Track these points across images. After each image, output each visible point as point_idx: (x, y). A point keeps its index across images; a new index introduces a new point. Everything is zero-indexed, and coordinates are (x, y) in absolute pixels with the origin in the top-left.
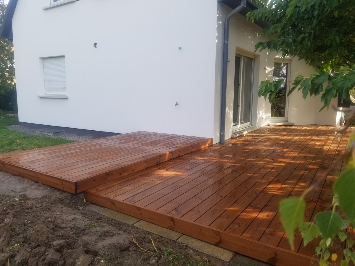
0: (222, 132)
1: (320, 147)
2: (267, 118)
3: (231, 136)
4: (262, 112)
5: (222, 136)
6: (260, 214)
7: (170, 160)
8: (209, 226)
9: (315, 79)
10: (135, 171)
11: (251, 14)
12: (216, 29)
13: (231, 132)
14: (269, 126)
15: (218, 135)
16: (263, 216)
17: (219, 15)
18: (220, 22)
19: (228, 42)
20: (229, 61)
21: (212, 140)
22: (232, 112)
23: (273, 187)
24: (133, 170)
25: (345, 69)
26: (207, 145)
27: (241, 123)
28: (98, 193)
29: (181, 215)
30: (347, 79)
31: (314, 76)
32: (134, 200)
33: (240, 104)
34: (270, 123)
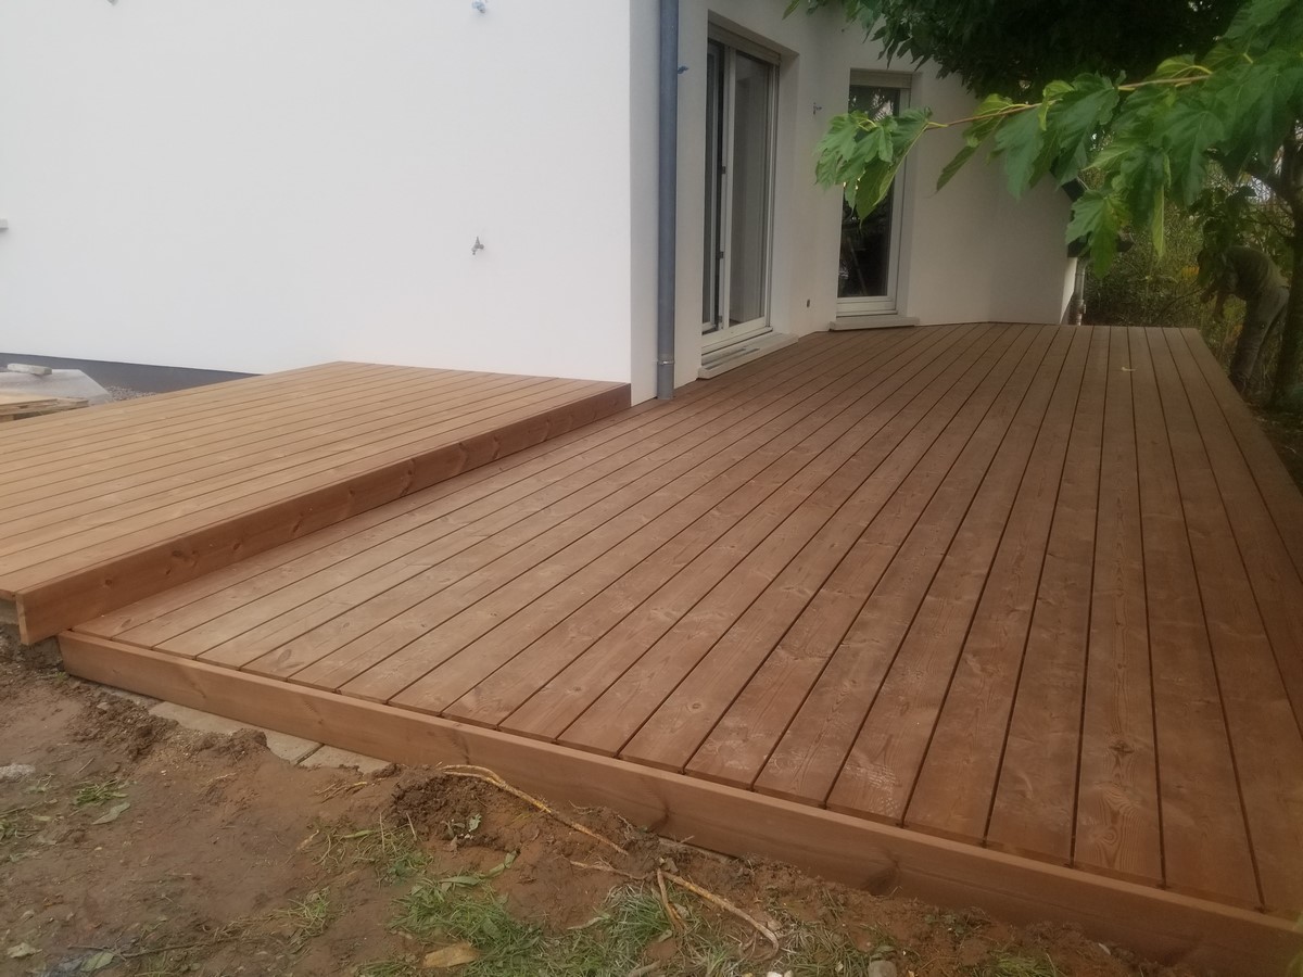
0: (664, 356)
3: (699, 372)
5: (665, 370)
7: (460, 475)
9: (1059, 110)
14: (832, 331)
15: (650, 369)
20: (683, 69)
21: (627, 389)
25: (1180, 67)
27: (733, 322)
28: (127, 639)
29: (499, 710)
30: (1204, 107)
31: (1052, 98)
32: (292, 660)
33: (727, 246)
34: (834, 320)
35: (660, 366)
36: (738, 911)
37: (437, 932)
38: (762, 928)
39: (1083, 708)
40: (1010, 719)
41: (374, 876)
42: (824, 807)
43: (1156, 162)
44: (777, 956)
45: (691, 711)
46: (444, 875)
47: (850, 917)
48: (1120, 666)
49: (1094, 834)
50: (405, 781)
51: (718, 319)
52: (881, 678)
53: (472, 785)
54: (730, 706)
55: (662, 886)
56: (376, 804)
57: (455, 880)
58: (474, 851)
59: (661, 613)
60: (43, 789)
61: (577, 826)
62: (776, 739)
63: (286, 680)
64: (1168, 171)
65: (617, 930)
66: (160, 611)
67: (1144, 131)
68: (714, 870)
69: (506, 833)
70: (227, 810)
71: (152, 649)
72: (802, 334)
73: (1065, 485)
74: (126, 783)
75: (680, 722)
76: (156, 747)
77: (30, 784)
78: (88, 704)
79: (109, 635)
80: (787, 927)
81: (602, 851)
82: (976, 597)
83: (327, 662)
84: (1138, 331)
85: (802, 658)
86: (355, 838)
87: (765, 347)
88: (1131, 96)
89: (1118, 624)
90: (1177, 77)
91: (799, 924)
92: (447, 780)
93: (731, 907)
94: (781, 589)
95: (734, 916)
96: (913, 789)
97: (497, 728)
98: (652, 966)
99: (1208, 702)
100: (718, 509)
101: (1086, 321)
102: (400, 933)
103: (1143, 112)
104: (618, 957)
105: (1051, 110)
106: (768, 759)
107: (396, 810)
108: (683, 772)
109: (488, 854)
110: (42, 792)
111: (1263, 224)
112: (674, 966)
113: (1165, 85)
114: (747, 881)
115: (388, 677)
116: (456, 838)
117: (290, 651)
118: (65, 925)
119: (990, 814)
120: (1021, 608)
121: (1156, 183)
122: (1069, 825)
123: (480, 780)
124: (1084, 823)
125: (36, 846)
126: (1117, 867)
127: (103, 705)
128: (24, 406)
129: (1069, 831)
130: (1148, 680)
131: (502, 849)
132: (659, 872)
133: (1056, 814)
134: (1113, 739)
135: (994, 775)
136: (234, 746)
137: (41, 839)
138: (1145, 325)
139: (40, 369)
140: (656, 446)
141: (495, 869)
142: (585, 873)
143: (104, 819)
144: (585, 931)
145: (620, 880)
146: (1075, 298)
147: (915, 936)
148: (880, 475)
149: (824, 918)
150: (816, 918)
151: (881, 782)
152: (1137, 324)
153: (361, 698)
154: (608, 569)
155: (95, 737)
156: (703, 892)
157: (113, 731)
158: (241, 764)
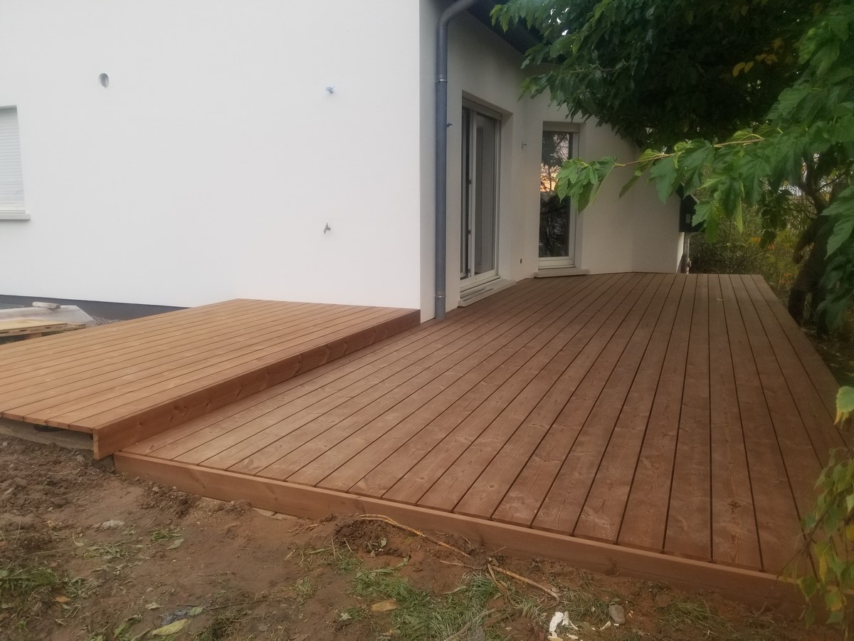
0: (440, 293)
3: (459, 303)
5: (440, 302)
7: (326, 364)
9: (683, 157)
11: (501, 10)
13: (457, 294)
14: (535, 278)
15: (431, 301)
19: (445, 78)
20: (449, 125)
21: (418, 313)
25: (745, 135)
27: (476, 273)
28: (156, 455)
29: (380, 489)
30: (759, 157)
31: (679, 151)
32: (255, 465)
33: (472, 227)
34: (537, 271)
35: (437, 299)
36: (535, 584)
37: (375, 595)
38: (549, 591)
39: (711, 486)
40: (671, 491)
41: (331, 570)
42: (572, 535)
43: (736, 185)
44: (559, 605)
45: (489, 489)
46: (371, 569)
47: (596, 586)
48: (730, 463)
49: (722, 546)
50: (340, 522)
51: (467, 271)
52: (595, 471)
53: (377, 524)
54: (511, 486)
55: (491, 572)
56: (325, 535)
57: (378, 571)
58: (385, 557)
59: (463, 438)
60: (133, 532)
61: (441, 543)
62: (540, 503)
63: (254, 476)
64: (743, 189)
65: (470, 593)
66: (170, 440)
67: (729, 169)
68: (519, 564)
69: (402, 547)
70: (240, 541)
71: (171, 460)
72: (518, 280)
73: (689, 367)
74: (178, 529)
75: (484, 495)
76: (191, 510)
77: (124, 531)
78: (147, 488)
79: (145, 454)
80: (563, 591)
81: (456, 556)
82: (644, 428)
83: (275, 466)
84: (725, 277)
85: (548, 461)
86: (316, 553)
87: (497, 288)
88: (721, 150)
89: (727, 441)
90: (744, 140)
91: (569, 589)
92: (363, 522)
93: (530, 582)
94: (530, 425)
95: (533, 587)
96: (621, 527)
97: (381, 498)
98: (493, 610)
99: (782, 481)
100: (485, 382)
101: (691, 271)
102: (355, 596)
103: (728, 159)
104: (473, 606)
105: (679, 157)
106: (537, 512)
107: (337, 538)
108: (491, 519)
109: (393, 559)
110: (131, 534)
111: (798, 211)
112: (504, 610)
113: (738, 144)
114: (537, 569)
115: (312, 473)
116: (373, 551)
117: (252, 461)
118: (172, 594)
119: (665, 539)
120: (670, 434)
121: (737, 196)
122: (709, 542)
123: (382, 521)
124: (717, 541)
125: (140, 560)
126: (737, 562)
127: (156, 489)
128: (48, 327)
129: (709, 545)
130: (747, 470)
131: (401, 556)
132: (489, 565)
133: (702, 537)
134: (730, 500)
135: (665, 519)
136: (236, 508)
137: (141, 556)
138: (730, 273)
139: (54, 305)
140: (440, 346)
141: (400, 565)
142: (449, 567)
143: (173, 547)
144: (453, 594)
145: (468, 570)
146: (684, 257)
147: (632, 594)
148: (578, 361)
149: (581, 586)
150: (578, 586)
151: (603, 524)
152: (723, 273)
153: (300, 484)
154: (426, 415)
155: (153, 506)
156: (514, 575)
157: (164, 503)
158: (242, 518)
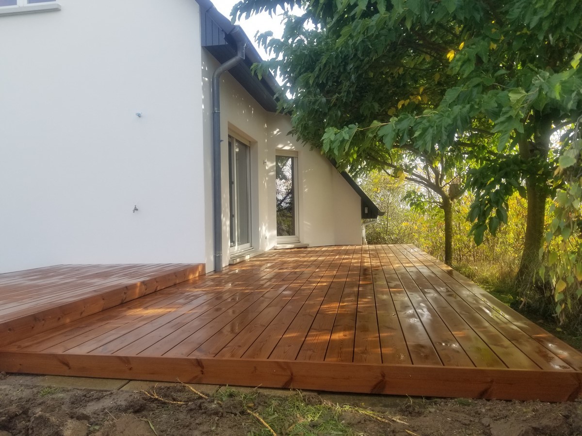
0: (218, 252)
1: (359, 265)
2: (271, 238)
3: (229, 261)
4: (265, 228)
6: (333, 335)
7: (144, 296)
8: (268, 358)
10: (84, 315)
11: (257, 66)
12: (201, 88)
13: (228, 255)
14: (275, 249)
15: (212, 258)
16: (339, 337)
17: (205, 68)
18: (206, 79)
19: (219, 110)
20: (222, 141)
21: (204, 266)
22: (228, 223)
23: (329, 307)
24: (82, 313)
26: (197, 275)
29: (210, 354)
31: (393, 121)
32: (109, 350)
33: (235, 213)
34: (276, 245)
35: (215, 257)
63: (111, 355)
79: (15, 350)
87: (252, 254)
97: (214, 358)
